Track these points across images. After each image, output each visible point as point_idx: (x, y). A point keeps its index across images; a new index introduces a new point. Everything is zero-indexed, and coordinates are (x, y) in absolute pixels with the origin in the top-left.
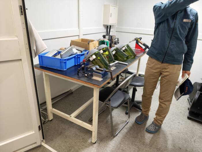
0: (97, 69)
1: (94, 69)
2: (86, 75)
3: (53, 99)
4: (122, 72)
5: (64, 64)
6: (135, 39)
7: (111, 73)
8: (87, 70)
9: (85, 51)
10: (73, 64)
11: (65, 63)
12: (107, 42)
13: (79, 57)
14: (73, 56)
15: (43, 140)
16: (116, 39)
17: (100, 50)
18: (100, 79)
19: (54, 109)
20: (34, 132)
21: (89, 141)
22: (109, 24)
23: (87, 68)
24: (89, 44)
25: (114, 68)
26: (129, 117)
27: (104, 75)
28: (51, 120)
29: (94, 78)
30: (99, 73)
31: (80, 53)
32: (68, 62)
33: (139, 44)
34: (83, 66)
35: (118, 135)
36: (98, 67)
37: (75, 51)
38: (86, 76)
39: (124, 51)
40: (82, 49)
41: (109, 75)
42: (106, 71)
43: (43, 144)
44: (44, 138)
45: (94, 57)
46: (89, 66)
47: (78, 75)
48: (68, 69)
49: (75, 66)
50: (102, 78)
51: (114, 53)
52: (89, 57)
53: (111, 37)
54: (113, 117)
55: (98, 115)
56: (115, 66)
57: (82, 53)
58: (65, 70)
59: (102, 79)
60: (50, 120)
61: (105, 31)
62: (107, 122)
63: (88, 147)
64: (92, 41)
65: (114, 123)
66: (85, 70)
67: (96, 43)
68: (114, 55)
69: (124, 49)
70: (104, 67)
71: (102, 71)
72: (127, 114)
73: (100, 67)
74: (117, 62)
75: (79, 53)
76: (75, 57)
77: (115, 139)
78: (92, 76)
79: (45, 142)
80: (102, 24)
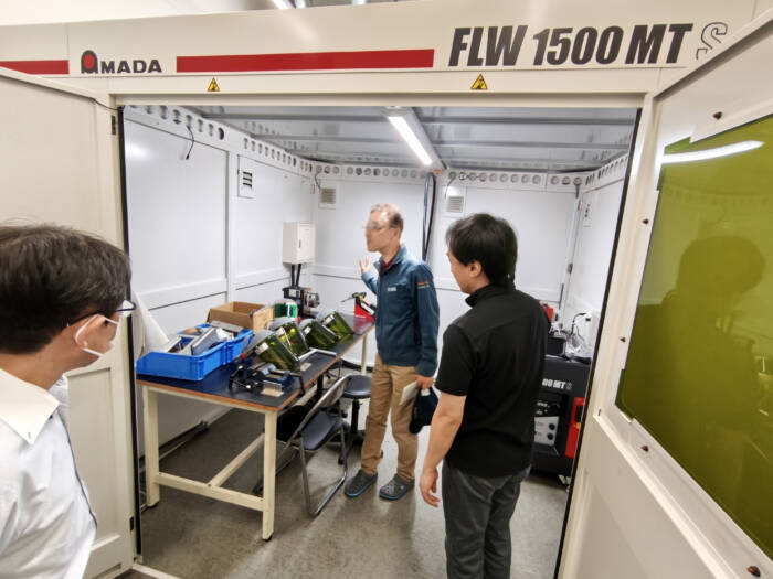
0: (272, 373)
1: (265, 372)
2: (249, 387)
3: (162, 448)
4: (330, 369)
5: (199, 368)
6: (353, 296)
7: (301, 378)
8: (250, 376)
9: (244, 331)
10: (218, 365)
11: (201, 364)
12: (291, 308)
13: (231, 348)
14: (219, 347)
15: (136, 555)
16: (313, 297)
17: (277, 329)
18: (278, 394)
19: (165, 475)
20: (117, 537)
21: (256, 537)
22: (296, 262)
23: (251, 372)
24: (251, 316)
25: (309, 365)
26: (346, 469)
27: (287, 385)
28: (156, 505)
29: (266, 391)
30: (276, 381)
31: (233, 339)
32: (206, 361)
33: (363, 305)
34: (240, 367)
35: (322, 513)
36: (273, 368)
37: (222, 335)
38: (248, 390)
39: (328, 326)
40: (238, 329)
41: (297, 384)
42: (290, 377)
43: (137, 567)
44: (139, 551)
45: (265, 346)
46: (253, 367)
47: (230, 387)
48: (206, 377)
49: (222, 366)
50: (283, 390)
51: (307, 331)
52: (254, 349)
53: (302, 292)
54: (310, 475)
55: (276, 476)
56: (310, 362)
57: (237, 339)
58: (199, 379)
59: (282, 393)
60: (152, 504)
61: (288, 274)
62: (296, 488)
63: (254, 552)
64: (259, 307)
65: (312, 489)
66: (245, 376)
67: (270, 313)
68: (308, 336)
69: (328, 320)
70: (287, 364)
71: (281, 375)
72: (341, 462)
73: (278, 367)
74: (314, 350)
75: (230, 338)
76: (221, 349)
77: (315, 522)
78: (261, 387)
79: (141, 561)
80: (281, 263)
